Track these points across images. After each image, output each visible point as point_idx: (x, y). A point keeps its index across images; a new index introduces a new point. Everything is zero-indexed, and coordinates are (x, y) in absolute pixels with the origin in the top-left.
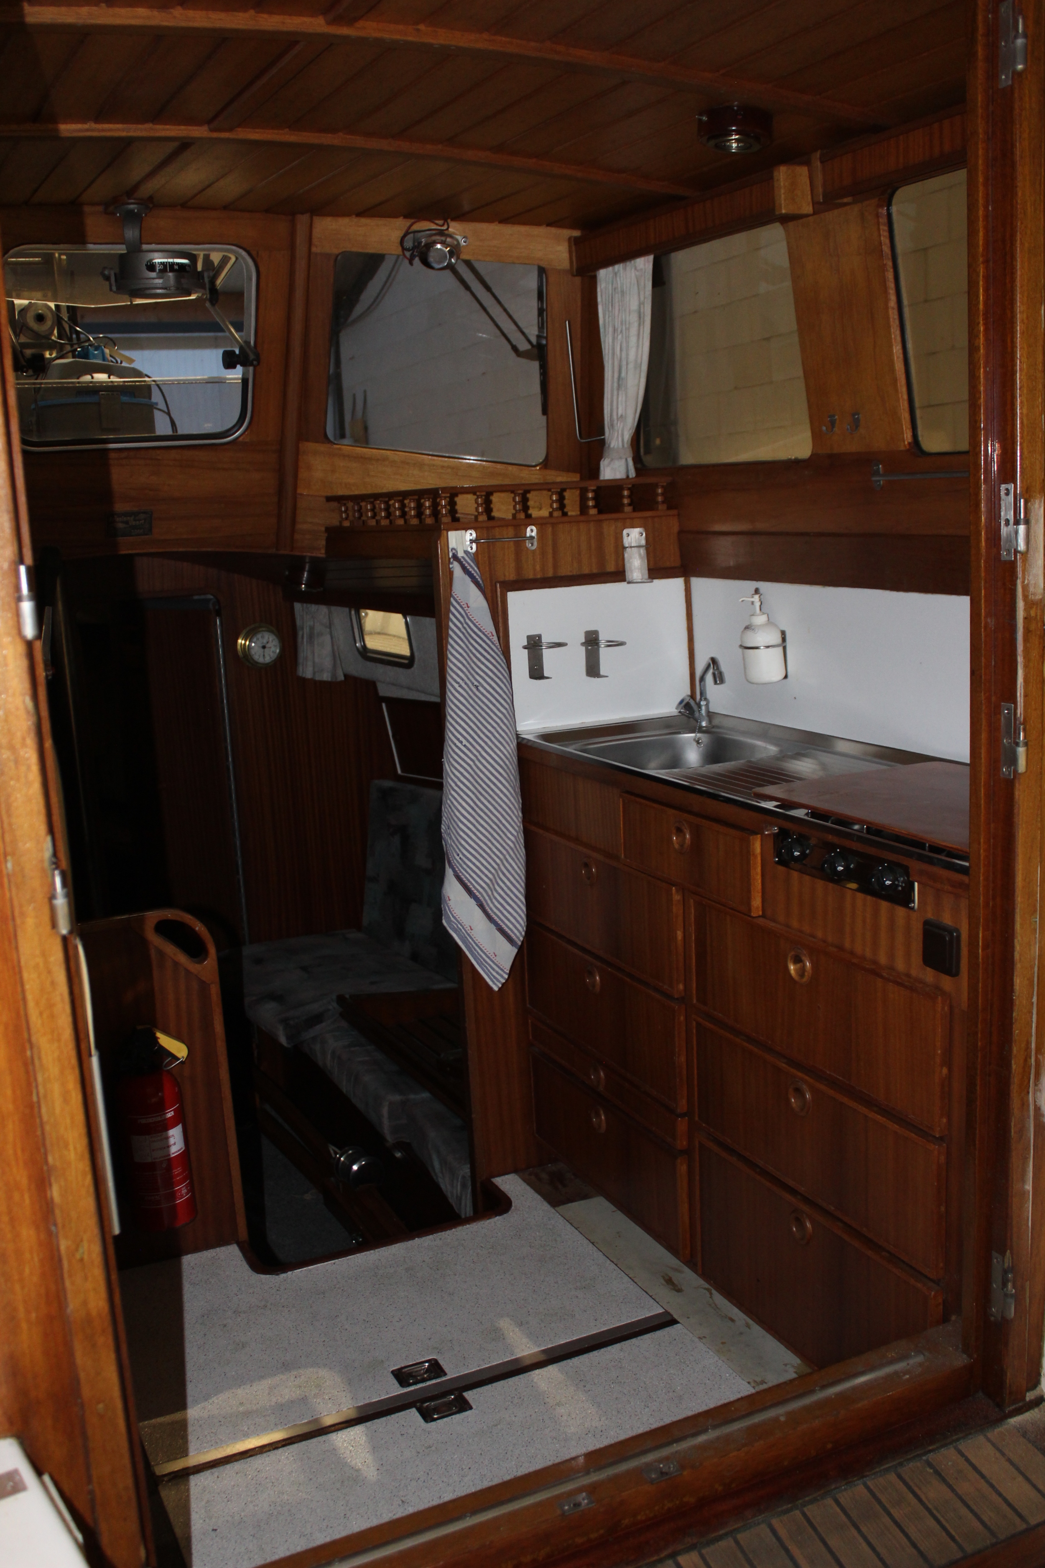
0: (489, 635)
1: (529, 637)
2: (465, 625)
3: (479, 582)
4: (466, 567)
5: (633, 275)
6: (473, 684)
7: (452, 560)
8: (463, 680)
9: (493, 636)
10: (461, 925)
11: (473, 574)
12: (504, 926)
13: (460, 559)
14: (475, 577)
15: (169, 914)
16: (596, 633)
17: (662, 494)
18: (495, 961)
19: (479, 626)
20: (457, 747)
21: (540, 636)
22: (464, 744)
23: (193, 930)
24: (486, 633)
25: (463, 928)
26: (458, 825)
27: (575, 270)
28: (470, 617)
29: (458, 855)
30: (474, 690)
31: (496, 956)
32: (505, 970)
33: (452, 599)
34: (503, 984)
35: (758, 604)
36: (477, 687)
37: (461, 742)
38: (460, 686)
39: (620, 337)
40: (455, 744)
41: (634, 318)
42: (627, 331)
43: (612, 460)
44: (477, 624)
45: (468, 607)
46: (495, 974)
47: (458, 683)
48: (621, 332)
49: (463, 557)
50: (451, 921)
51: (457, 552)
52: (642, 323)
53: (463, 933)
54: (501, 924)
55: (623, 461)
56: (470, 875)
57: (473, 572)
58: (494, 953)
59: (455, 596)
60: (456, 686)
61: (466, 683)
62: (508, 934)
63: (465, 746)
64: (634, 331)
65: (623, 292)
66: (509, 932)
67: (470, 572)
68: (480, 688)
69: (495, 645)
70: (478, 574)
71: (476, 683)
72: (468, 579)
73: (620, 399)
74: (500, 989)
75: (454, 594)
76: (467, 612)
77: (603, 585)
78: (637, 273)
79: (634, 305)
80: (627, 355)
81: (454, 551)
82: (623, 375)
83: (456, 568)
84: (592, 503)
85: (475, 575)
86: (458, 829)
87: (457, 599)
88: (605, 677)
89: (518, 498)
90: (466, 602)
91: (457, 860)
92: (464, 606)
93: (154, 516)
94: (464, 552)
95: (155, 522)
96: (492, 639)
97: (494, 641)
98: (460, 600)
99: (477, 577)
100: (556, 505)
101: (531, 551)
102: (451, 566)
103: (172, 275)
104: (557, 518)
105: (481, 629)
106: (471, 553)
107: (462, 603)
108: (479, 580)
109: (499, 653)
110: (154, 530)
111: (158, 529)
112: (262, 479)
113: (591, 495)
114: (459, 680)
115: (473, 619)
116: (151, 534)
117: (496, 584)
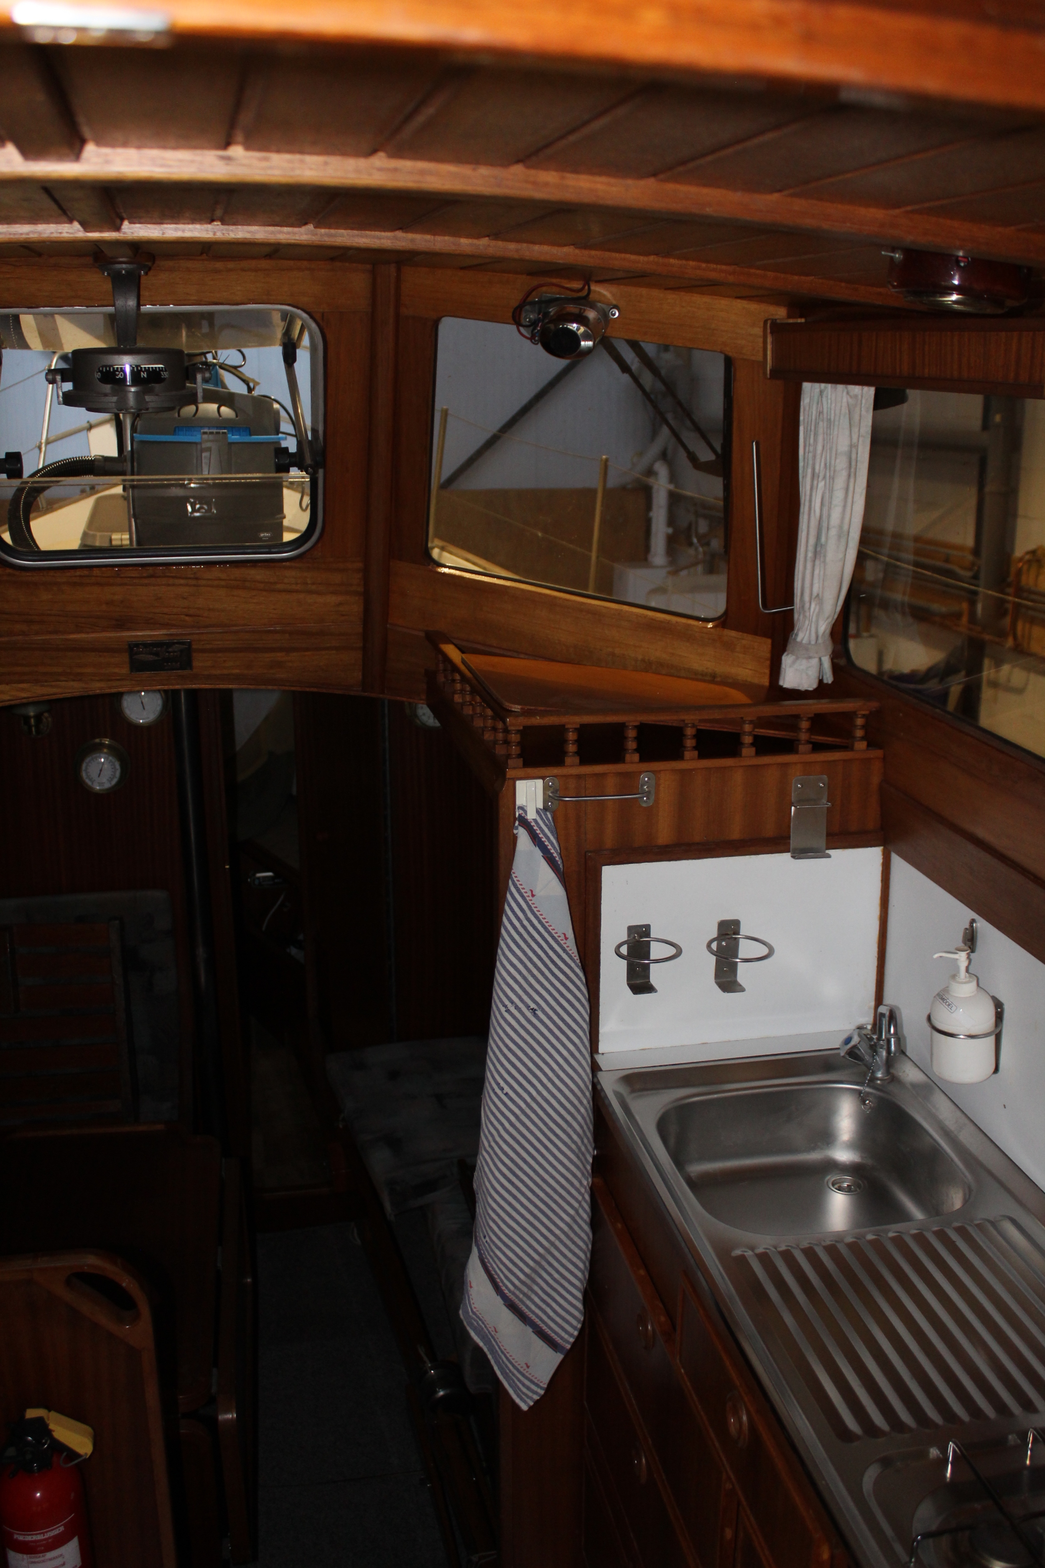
0: (559, 939)
1: (631, 929)
2: (526, 923)
3: (554, 858)
4: (537, 835)
5: (845, 400)
6: (528, 1007)
7: (517, 823)
8: (512, 1002)
9: (566, 939)
10: (483, 1323)
11: (546, 846)
12: (544, 1328)
13: (529, 823)
14: (549, 850)
16: (736, 923)
17: (863, 727)
18: (527, 1374)
19: (547, 925)
20: (496, 1094)
21: (648, 927)
22: (505, 1092)
24: (556, 935)
25: (486, 1327)
26: (487, 1199)
27: (768, 372)
28: (535, 910)
29: (485, 1237)
30: (529, 1014)
31: (528, 1367)
32: (541, 1385)
33: (510, 882)
34: (537, 1402)
35: (963, 963)
36: (534, 1010)
37: (502, 1089)
38: (508, 1011)
39: (821, 484)
40: (493, 1090)
41: (841, 464)
42: (831, 481)
43: (797, 658)
44: (544, 921)
45: (533, 896)
46: (524, 1390)
47: (505, 1006)
48: (824, 477)
49: (535, 820)
50: (470, 1316)
51: (526, 812)
52: (852, 475)
53: (485, 1332)
54: (542, 1325)
55: (815, 662)
56: (498, 1266)
57: (547, 843)
58: (526, 1364)
59: (515, 879)
60: (503, 1009)
61: (517, 1007)
62: (551, 1337)
63: (506, 1094)
64: (840, 483)
65: (829, 420)
66: (553, 1335)
67: (543, 843)
68: (539, 1013)
69: (567, 954)
70: (554, 848)
71: (533, 1006)
72: (538, 853)
73: (816, 572)
74: (531, 1408)
75: (513, 875)
76: (530, 902)
77: (753, 857)
78: (850, 400)
79: (843, 444)
80: (829, 516)
81: (522, 811)
82: (823, 540)
83: (522, 834)
84: (748, 740)
85: (550, 847)
86: (486, 1205)
87: (518, 883)
88: (743, 990)
89: (631, 734)
90: (532, 891)
91: (483, 1242)
92: (528, 896)
93: (194, 647)
94: (538, 812)
95: (194, 654)
96: (565, 943)
97: (568, 947)
98: (521, 885)
99: (552, 851)
100: (690, 743)
101: (645, 808)
102: (515, 832)
103: (133, 389)
104: (690, 762)
105: (550, 928)
106: (548, 813)
107: (526, 892)
108: (555, 855)
109: (573, 965)
110: (196, 664)
111: (200, 662)
112: (340, 604)
113: (747, 728)
114: (507, 1002)
115: (538, 914)
116: (191, 668)
117: (586, 855)
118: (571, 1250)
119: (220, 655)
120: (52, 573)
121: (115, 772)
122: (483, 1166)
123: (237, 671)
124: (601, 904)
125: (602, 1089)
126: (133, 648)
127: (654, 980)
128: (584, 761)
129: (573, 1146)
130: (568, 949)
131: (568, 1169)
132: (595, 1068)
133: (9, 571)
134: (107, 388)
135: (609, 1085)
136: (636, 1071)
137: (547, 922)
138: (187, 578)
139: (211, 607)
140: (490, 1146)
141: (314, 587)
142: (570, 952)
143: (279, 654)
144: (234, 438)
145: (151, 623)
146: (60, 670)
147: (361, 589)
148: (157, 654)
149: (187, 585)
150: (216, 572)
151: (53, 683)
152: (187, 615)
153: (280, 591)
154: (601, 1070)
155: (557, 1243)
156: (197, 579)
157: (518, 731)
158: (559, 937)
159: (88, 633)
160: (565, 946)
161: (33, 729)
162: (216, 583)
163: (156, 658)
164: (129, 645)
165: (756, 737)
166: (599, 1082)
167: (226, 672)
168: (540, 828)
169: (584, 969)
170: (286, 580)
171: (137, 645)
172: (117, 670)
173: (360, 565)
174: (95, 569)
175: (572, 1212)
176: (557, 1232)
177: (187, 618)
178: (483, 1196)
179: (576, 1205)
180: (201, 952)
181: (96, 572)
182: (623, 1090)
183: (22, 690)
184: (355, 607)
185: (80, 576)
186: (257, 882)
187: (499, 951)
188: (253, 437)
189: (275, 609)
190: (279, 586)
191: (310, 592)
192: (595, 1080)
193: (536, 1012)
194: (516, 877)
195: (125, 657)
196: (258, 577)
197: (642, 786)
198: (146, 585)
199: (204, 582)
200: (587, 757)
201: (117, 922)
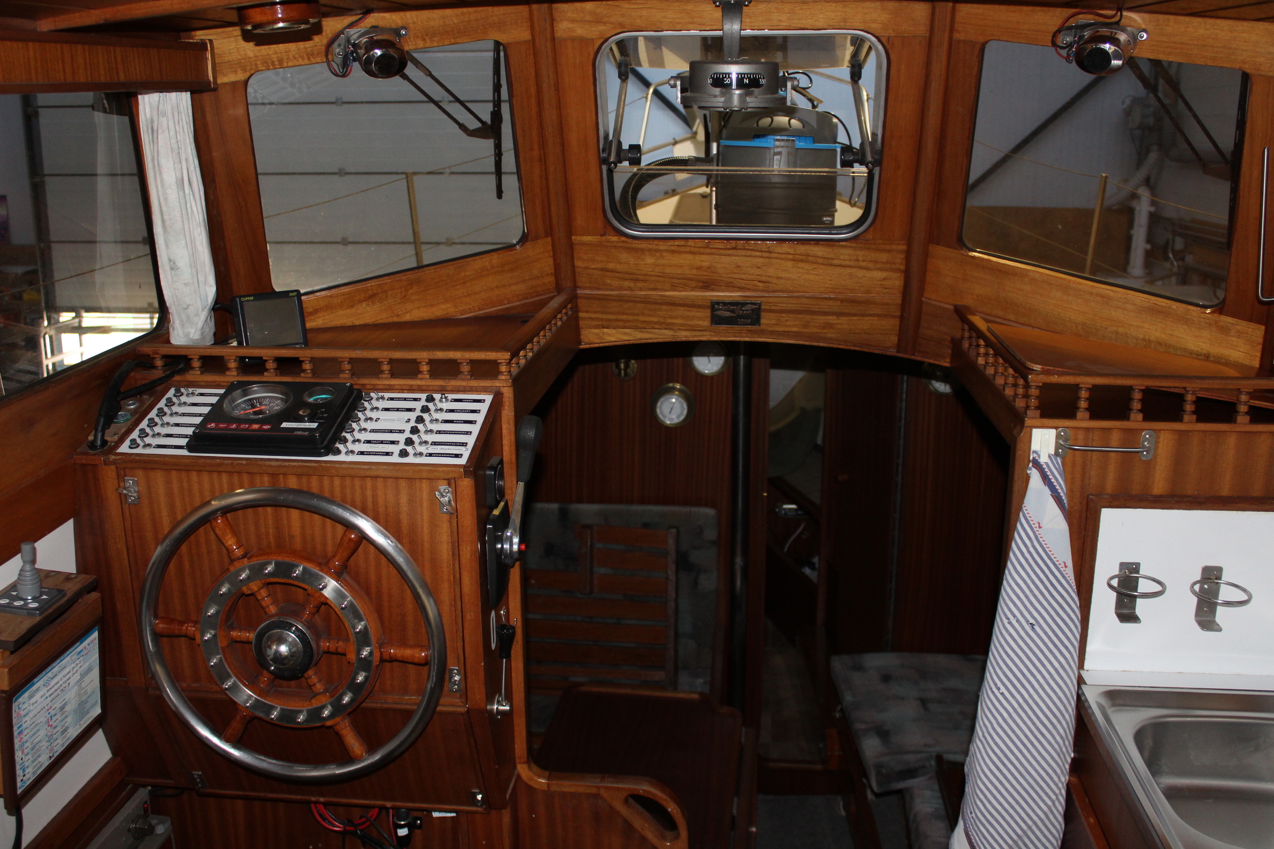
0: (1060, 566)
1: (1122, 565)
2: (1032, 549)
3: (1061, 497)
4: (1048, 477)
6: (1027, 621)
7: (1031, 465)
8: (1014, 616)
9: (1066, 567)
11: (1055, 487)
13: (1042, 465)
14: (1057, 490)
15: (645, 787)
16: (1219, 570)
19: (1050, 553)
20: (993, 692)
21: (1138, 565)
22: (1001, 692)
23: (666, 811)
24: (1057, 563)
26: (976, 782)
28: (1041, 539)
29: (971, 813)
30: (1029, 628)
33: (1021, 514)
36: (1032, 626)
37: (999, 689)
38: (1010, 623)
40: (991, 689)
44: (1047, 550)
45: (1040, 527)
47: (1008, 619)
49: (1046, 463)
51: (1039, 456)
56: (980, 839)
57: (1055, 484)
59: (1025, 512)
60: (1006, 621)
61: (1018, 621)
63: (1002, 694)
67: (1052, 483)
68: (1037, 627)
69: (1066, 580)
70: (1062, 488)
71: (1032, 621)
72: (1047, 491)
75: (1024, 509)
76: (1037, 533)
81: (1035, 455)
83: (1034, 474)
84: (1243, 408)
85: (1058, 487)
86: (975, 785)
87: (1027, 515)
88: (1220, 630)
89: (1137, 396)
90: (1039, 523)
91: (969, 817)
92: (1036, 527)
93: (763, 307)
94: (1049, 456)
95: (763, 314)
96: (1065, 571)
97: (1067, 574)
98: (1030, 517)
99: (1060, 491)
100: (1189, 407)
101: (1144, 461)
102: (1029, 472)
103: (737, 92)
104: (1189, 423)
105: (1052, 557)
106: (1058, 459)
107: (1034, 524)
108: (1062, 494)
109: (1070, 590)
110: (763, 321)
111: (767, 320)
112: (885, 279)
113: (1244, 398)
114: (1009, 615)
115: (1043, 543)
116: (759, 324)
117: (1088, 496)
118: (1045, 836)
119: (783, 315)
120: (656, 242)
121: (683, 411)
122: (975, 753)
123: (795, 329)
124: (1097, 540)
125: (1086, 700)
126: (714, 306)
127: (1139, 611)
128: (1093, 417)
129: (1056, 746)
130: (1066, 576)
131: (1049, 765)
132: (1081, 681)
133: (623, 239)
134: (717, 91)
135: (1092, 697)
136: (1117, 688)
137: (1050, 551)
138: (761, 251)
139: (780, 275)
140: (984, 736)
141: (864, 264)
142: (1068, 579)
143: (831, 317)
144: (800, 144)
145: (730, 286)
146: (655, 319)
147: (903, 267)
148: (733, 311)
149: (762, 257)
150: (785, 248)
151: (650, 330)
152: (759, 282)
153: (836, 266)
154: (1086, 684)
155: (1034, 828)
156: (770, 252)
157: (1038, 387)
158: (1060, 564)
159: (680, 291)
160: (1064, 573)
161: (623, 372)
162: (784, 256)
163: (733, 315)
164: (712, 303)
165: (1251, 407)
166: (1083, 693)
167: (787, 329)
168: (1051, 470)
169: (1079, 593)
170: (842, 257)
171: (718, 303)
172: (700, 323)
173: (903, 247)
174: (690, 240)
175: (1050, 803)
176: (1035, 818)
177: (760, 284)
178: (974, 778)
179: (1054, 797)
180: (739, 561)
181: (691, 243)
182: (1104, 702)
183: (625, 334)
184: (897, 281)
185: (678, 246)
186: (783, 512)
187: (1007, 572)
188: (816, 144)
189: (830, 280)
190: (836, 262)
191: (861, 268)
192: (1080, 692)
193: (1034, 627)
194: (1026, 510)
195: (708, 313)
196: (820, 254)
197: (1144, 442)
198: (729, 255)
199: (776, 255)
200: (1095, 413)
201: (674, 530)
